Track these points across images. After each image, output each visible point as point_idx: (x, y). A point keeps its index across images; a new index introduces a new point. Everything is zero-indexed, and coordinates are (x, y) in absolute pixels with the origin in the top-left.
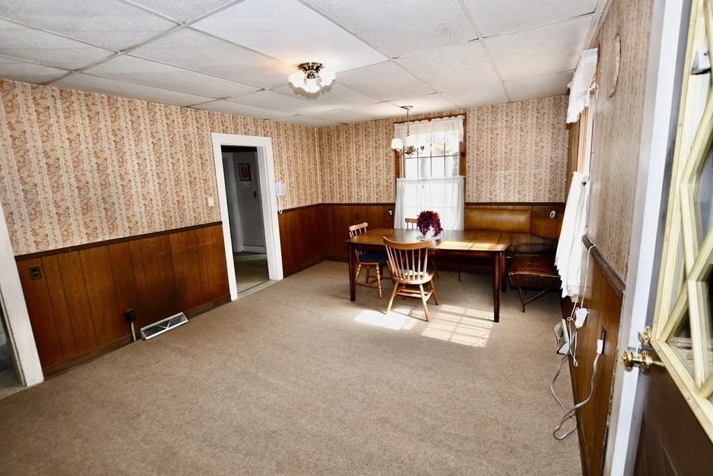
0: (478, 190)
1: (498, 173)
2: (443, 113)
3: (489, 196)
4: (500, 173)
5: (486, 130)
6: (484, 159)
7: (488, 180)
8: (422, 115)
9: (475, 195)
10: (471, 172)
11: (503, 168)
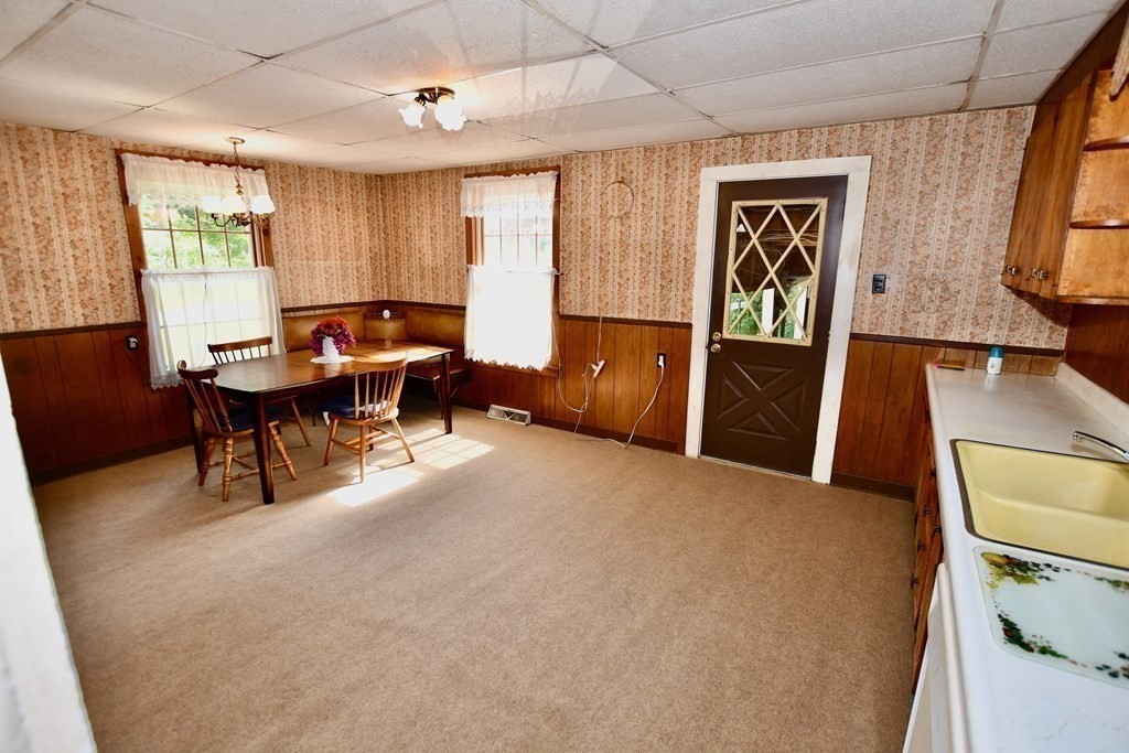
0: (294, 289)
1: (316, 264)
2: (223, 156)
3: (309, 297)
4: (319, 264)
5: (294, 200)
6: (296, 242)
7: (306, 273)
8: (182, 149)
9: (290, 296)
10: (281, 262)
11: (321, 257)
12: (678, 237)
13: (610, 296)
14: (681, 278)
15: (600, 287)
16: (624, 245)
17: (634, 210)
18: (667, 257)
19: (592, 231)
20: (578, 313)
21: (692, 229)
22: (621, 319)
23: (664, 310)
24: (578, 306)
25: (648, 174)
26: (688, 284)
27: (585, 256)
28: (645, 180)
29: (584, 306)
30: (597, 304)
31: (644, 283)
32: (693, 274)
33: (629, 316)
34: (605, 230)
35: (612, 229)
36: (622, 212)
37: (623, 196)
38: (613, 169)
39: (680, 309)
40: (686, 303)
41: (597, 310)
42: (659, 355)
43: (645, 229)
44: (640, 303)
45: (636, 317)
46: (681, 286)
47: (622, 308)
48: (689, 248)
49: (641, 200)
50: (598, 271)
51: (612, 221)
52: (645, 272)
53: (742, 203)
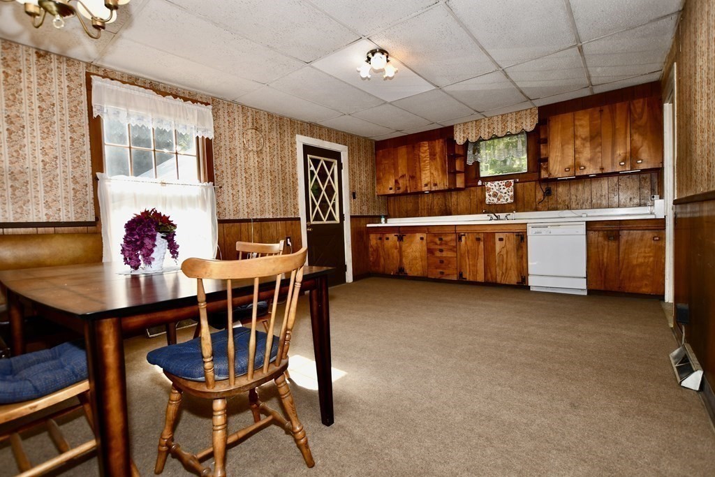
12: (289, 169)
13: (255, 203)
14: (292, 193)
15: (247, 198)
16: (261, 170)
17: (264, 148)
18: (284, 180)
19: (238, 158)
20: (232, 217)
21: (294, 166)
22: (262, 219)
23: (285, 211)
24: (232, 212)
25: (271, 129)
26: (295, 196)
27: (234, 175)
28: (269, 133)
29: (237, 211)
30: (246, 210)
31: (274, 195)
32: (297, 190)
33: (267, 217)
34: (247, 159)
35: (252, 159)
36: (259, 149)
37: (258, 139)
38: (250, 119)
39: (293, 210)
40: (295, 206)
41: (246, 214)
42: (287, 238)
43: (272, 162)
44: (273, 208)
45: (271, 217)
46: (292, 197)
47: (262, 212)
48: (294, 175)
49: (268, 144)
50: (244, 187)
51: (251, 153)
52: (274, 189)
53: (311, 156)
